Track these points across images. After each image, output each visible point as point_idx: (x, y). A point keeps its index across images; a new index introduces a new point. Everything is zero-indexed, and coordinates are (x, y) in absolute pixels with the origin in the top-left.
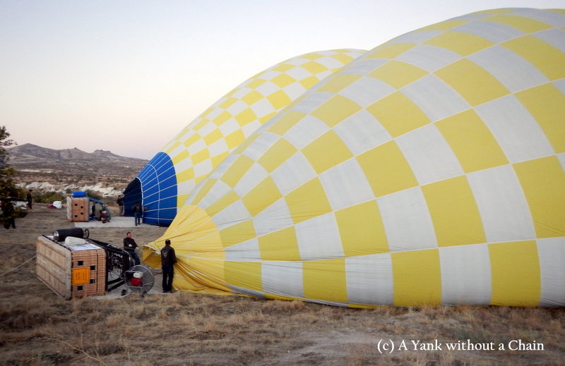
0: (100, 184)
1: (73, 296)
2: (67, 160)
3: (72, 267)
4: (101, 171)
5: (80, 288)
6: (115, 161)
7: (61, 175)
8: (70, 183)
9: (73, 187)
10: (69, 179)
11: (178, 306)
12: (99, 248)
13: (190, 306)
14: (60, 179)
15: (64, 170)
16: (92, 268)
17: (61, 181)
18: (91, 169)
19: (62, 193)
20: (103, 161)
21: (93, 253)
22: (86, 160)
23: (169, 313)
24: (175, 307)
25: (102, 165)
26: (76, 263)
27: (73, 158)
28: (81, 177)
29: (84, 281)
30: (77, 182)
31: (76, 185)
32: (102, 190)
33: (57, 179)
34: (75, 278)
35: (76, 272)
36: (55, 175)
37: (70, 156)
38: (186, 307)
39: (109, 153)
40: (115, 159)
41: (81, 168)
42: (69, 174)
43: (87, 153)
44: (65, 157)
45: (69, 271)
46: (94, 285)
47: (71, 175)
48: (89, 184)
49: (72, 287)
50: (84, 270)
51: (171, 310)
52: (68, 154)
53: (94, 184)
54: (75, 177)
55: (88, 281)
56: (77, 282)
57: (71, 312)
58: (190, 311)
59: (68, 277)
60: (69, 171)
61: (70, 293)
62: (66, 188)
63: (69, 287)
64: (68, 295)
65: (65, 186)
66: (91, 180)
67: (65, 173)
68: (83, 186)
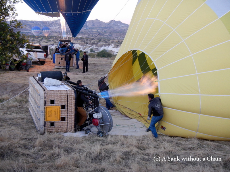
0: (113, 45)
1: (46, 131)
2: (91, 28)
3: (45, 105)
4: (114, 36)
5: (52, 124)
6: (124, 28)
7: (87, 39)
8: (93, 44)
9: (94, 48)
10: (92, 42)
11: (135, 150)
12: (69, 88)
13: (147, 151)
14: (86, 42)
15: (89, 35)
16: (63, 107)
17: (87, 43)
18: (107, 34)
19: (87, 52)
20: (115, 28)
21: (64, 93)
22: (104, 28)
23: (124, 156)
24: (131, 151)
25: (115, 32)
26: (48, 102)
27: (95, 26)
28: (100, 40)
29: (56, 119)
30: (97, 43)
31: (97, 46)
32: (114, 50)
33: (84, 42)
34: (47, 115)
35: (48, 109)
36: (83, 39)
37: (93, 25)
38: (143, 152)
39: (119, 22)
40: (123, 27)
41: (100, 34)
42: (92, 38)
43: (104, 23)
44: (90, 26)
45: (42, 108)
46: (64, 122)
47: (93, 39)
48: (105, 45)
49: (45, 122)
50: (56, 108)
51: (127, 154)
52: (92, 24)
53: (109, 45)
54: (96, 40)
55: (59, 118)
56: (50, 119)
57: (34, 146)
58: (146, 157)
59: (41, 114)
60: (92, 36)
61: (43, 128)
62: (90, 48)
63: (42, 123)
64: (42, 130)
65: (90, 47)
66: (106, 42)
67: (90, 37)
68: (101, 47)
